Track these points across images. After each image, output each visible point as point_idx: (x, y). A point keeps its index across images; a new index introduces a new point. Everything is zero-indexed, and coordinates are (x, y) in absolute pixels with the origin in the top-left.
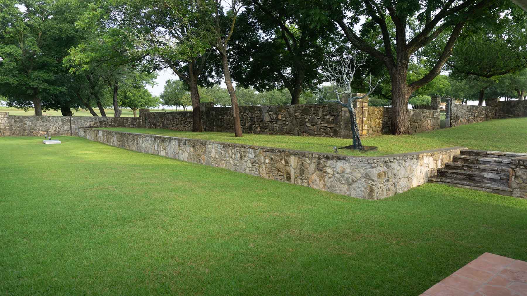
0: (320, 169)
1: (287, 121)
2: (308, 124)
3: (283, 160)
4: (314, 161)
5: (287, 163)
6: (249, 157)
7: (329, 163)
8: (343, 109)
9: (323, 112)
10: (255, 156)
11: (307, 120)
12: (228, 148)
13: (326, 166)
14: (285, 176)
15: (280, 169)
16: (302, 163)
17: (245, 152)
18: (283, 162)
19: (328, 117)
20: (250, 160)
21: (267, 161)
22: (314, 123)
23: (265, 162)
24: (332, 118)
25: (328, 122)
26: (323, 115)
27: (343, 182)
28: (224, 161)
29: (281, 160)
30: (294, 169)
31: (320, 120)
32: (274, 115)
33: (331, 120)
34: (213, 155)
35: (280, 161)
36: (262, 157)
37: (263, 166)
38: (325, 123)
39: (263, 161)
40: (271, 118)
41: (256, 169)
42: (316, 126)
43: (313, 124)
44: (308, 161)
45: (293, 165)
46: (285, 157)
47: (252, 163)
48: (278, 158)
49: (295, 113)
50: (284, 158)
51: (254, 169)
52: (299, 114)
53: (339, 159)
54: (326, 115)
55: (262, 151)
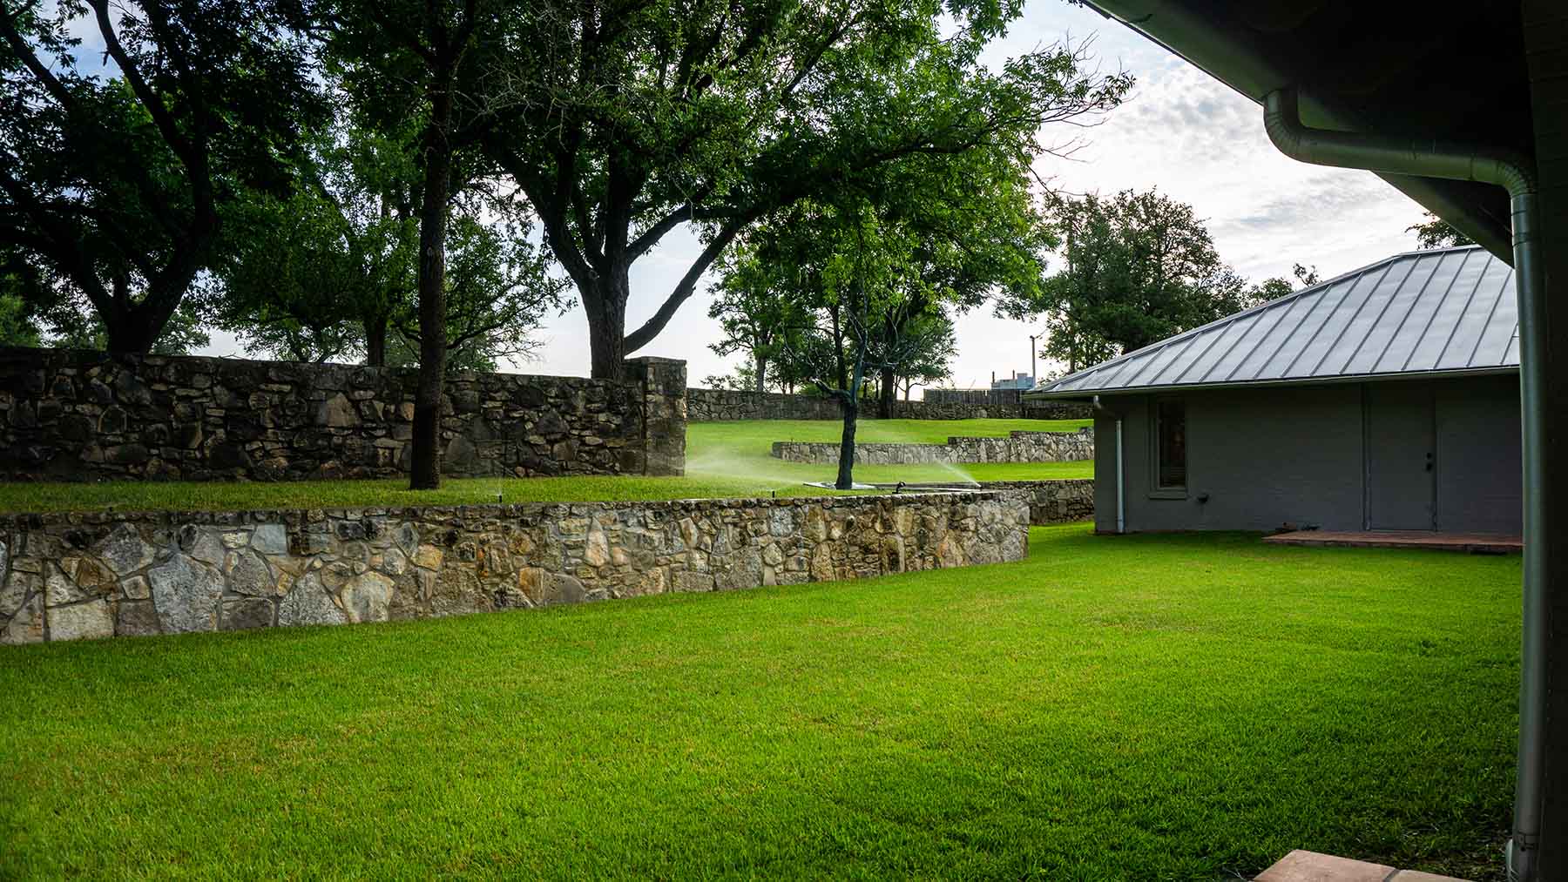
0: (955, 524)
1: (449, 429)
2: (534, 439)
3: (879, 521)
4: (945, 510)
5: (888, 526)
6: (773, 531)
7: (971, 508)
8: (649, 397)
9: (589, 401)
10: (796, 525)
11: (529, 426)
12: (683, 516)
13: (966, 517)
14: (886, 560)
15: (870, 547)
16: (923, 520)
17: (758, 520)
18: (878, 526)
19: (602, 417)
20: (777, 543)
21: (836, 533)
22: (559, 436)
23: (830, 538)
24: (617, 421)
25: (603, 432)
26: (590, 411)
27: (993, 540)
28: (659, 570)
29: (873, 522)
30: (905, 537)
31: (577, 425)
32: (379, 406)
33: (613, 426)
34: (596, 556)
35: (870, 525)
36: (821, 526)
37: (825, 548)
38: (594, 435)
39: (823, 537)
40: (361, 417)
41: (800, 562)
42: (564, 444)
43: (552, 437)
44: (937, 514)
45: (901, 529)
46: (885, 513)
47: (785, 551)
48: (867, 521)
49: (483, 401)
50: (882, 518)
51: (793, 566)
52: (498, 404)
53: (985, 498)
54: (600, 411)
55: (818, 508)
